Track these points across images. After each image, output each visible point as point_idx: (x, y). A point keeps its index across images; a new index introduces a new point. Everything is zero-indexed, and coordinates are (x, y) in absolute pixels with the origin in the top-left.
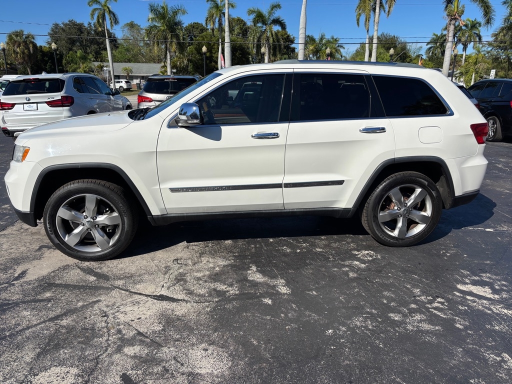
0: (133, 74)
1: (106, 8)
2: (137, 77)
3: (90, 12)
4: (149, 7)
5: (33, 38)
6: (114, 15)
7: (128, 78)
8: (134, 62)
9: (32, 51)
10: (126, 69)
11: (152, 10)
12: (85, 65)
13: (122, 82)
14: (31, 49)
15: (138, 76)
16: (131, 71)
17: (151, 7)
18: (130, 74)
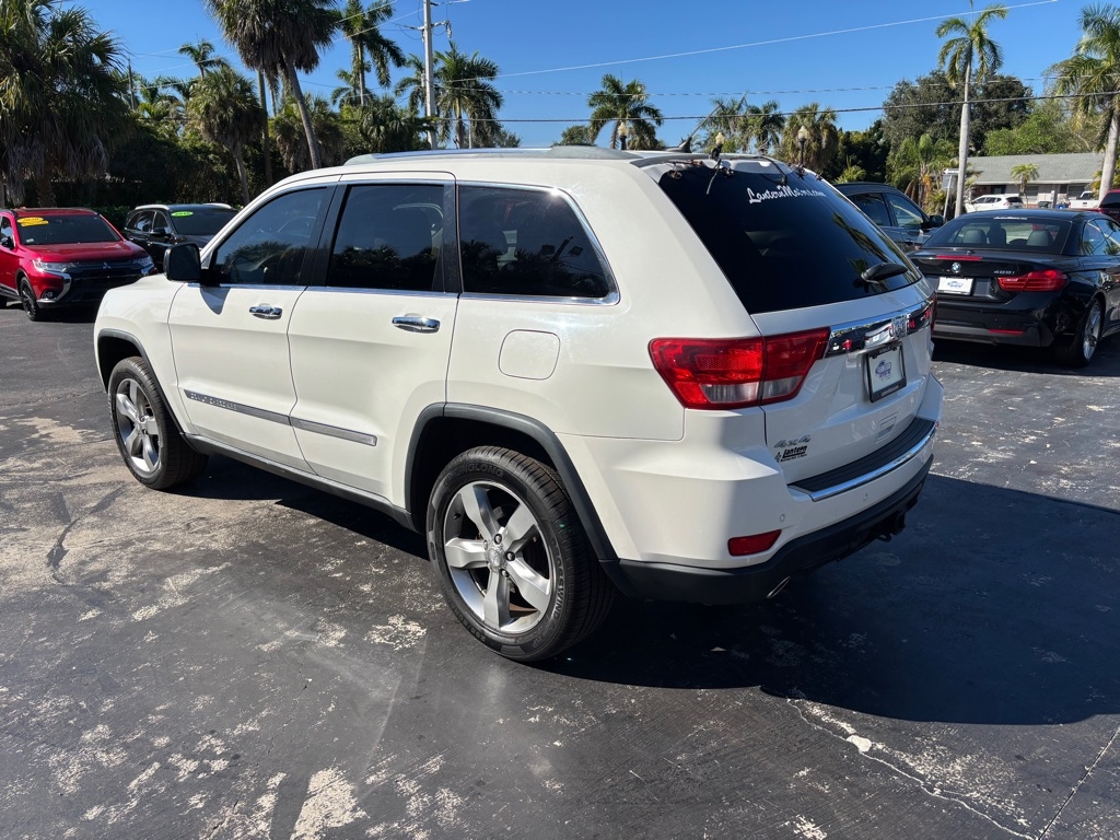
0: (1038, 181)
1: (975, 35)
2: (1047, 188)
3: (940, 49)
4: (1082, 16)
5: (833, 118)
6: (993, 49)
7: (1022, 191)
8: (1056, 152)
9: (824, 144)
10: (1021, 170)
11: (1087, 24)
12: (928, 165)
13: (999, 200)
14: (824, 139)
15: (1051, 185)
16: (1034, 173)
17: (1087, 15)
18: (1031, 181)
